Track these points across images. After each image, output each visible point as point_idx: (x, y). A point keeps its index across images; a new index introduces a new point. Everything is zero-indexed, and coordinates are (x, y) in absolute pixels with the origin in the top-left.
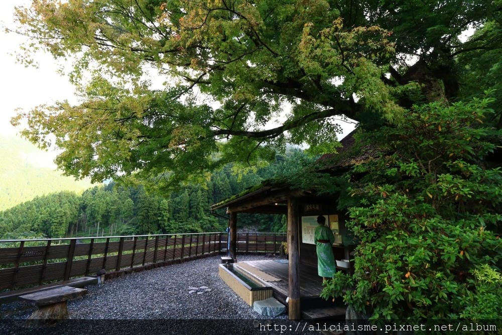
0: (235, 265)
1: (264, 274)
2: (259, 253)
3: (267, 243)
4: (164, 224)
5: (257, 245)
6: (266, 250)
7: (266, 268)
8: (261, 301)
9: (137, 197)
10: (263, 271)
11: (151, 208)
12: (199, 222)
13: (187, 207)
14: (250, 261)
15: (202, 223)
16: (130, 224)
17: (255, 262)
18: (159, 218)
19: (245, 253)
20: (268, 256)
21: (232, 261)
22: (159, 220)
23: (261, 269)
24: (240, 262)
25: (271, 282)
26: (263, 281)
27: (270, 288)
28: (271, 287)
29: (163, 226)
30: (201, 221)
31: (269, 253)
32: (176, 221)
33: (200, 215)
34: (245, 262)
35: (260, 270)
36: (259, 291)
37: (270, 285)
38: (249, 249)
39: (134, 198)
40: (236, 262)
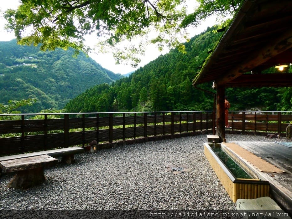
0: (223, 145)
1: (259, 159)
2: (259, 132)
3: (270, 122)
4: (172, 107)
5: (255, 124)
6: (267, 130)
7: (263, 152)
8: (249, 200)
9: (149, 86)
10: (257, 155)
11: (160, 93)
12: (201, 105)
13: (189, 92)
14: (244, 142)
15: (204, 105)
16: (146, 107)
17: (250, 143)
18: (167, 102)
19: (241, 132)
20: (270, 137)
21: (220, 140)
22: (167, 103)
23: (257, 153)
24: (230, 142)
25: (268, 173)
26: (255, 170)
27: (266, 183)
28: (268, 182)
29: (171, 108)
30: (203, 103)
31: (272, 133)
32: (181, 104)
33: (202, 98)
34: (236, 142)
35: (254, 154)
36: (246, 185)
37: (265, 177)
38: (246, 128)
39: (147, 87)
40: (225, 142)
